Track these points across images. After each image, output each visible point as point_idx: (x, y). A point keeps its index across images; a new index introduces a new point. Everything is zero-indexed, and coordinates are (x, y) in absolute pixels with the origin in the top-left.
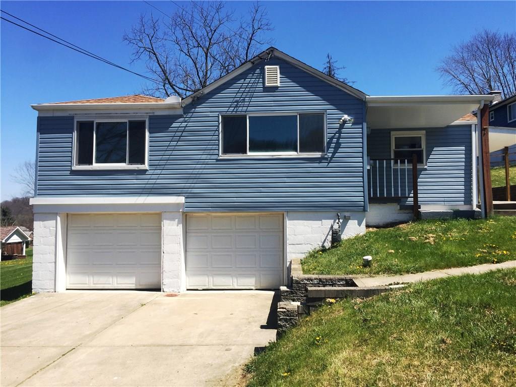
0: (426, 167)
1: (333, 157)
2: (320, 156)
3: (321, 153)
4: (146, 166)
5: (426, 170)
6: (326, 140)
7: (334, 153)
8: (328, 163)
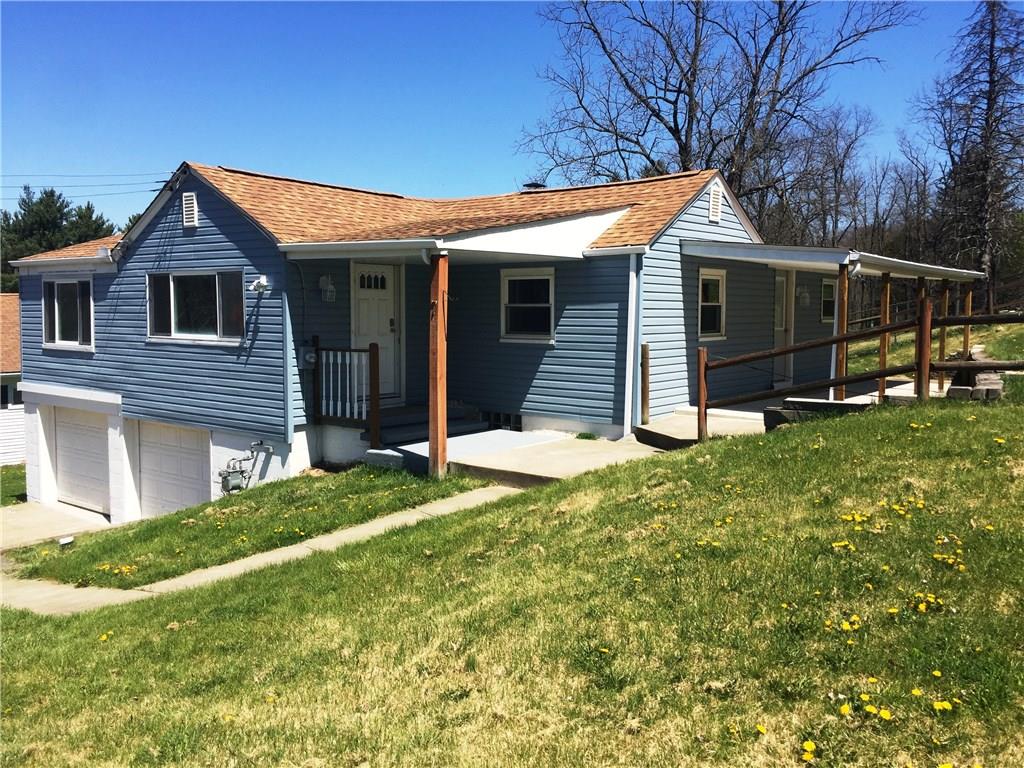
0: (552, 342)
1: (251, 347)
2: (237, 344)
3: (239, 340)
4: (92, 348)
5: (552, 347)
6: (246, 318)
7: (253, 340)
8: (248, 357)
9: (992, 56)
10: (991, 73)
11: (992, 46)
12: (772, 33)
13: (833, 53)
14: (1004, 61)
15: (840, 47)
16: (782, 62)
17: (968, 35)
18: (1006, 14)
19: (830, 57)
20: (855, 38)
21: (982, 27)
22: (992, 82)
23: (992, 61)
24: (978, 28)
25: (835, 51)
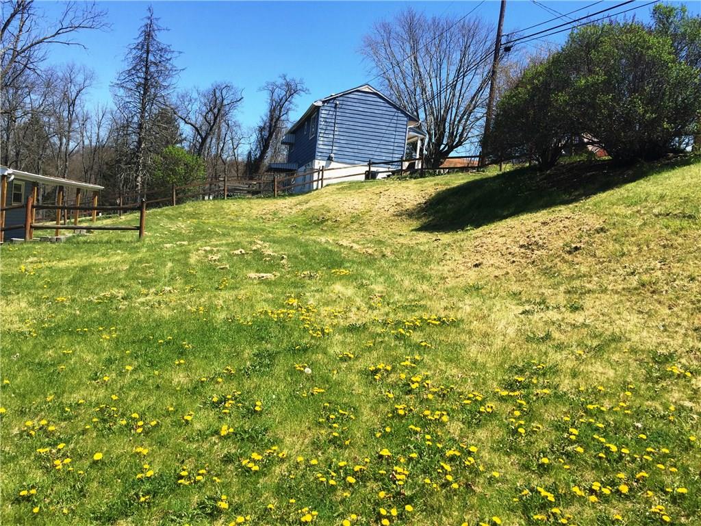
9: (147, 64)
10: (146, 73)
11: (147, 58)
12: (12, 11)
13: (56, 35)
14: (153, 69)
15: (61, 31)
16: (21, 31)
17: (134, 48)
18: (155, 43)
19: (54, 36)
20: (71, 29)
21: (143, 47)
22: (146, 79)
23: (147, 68)
24: (140, 47)
25: (57, 33)
